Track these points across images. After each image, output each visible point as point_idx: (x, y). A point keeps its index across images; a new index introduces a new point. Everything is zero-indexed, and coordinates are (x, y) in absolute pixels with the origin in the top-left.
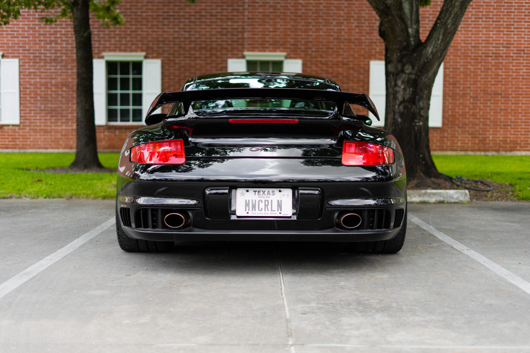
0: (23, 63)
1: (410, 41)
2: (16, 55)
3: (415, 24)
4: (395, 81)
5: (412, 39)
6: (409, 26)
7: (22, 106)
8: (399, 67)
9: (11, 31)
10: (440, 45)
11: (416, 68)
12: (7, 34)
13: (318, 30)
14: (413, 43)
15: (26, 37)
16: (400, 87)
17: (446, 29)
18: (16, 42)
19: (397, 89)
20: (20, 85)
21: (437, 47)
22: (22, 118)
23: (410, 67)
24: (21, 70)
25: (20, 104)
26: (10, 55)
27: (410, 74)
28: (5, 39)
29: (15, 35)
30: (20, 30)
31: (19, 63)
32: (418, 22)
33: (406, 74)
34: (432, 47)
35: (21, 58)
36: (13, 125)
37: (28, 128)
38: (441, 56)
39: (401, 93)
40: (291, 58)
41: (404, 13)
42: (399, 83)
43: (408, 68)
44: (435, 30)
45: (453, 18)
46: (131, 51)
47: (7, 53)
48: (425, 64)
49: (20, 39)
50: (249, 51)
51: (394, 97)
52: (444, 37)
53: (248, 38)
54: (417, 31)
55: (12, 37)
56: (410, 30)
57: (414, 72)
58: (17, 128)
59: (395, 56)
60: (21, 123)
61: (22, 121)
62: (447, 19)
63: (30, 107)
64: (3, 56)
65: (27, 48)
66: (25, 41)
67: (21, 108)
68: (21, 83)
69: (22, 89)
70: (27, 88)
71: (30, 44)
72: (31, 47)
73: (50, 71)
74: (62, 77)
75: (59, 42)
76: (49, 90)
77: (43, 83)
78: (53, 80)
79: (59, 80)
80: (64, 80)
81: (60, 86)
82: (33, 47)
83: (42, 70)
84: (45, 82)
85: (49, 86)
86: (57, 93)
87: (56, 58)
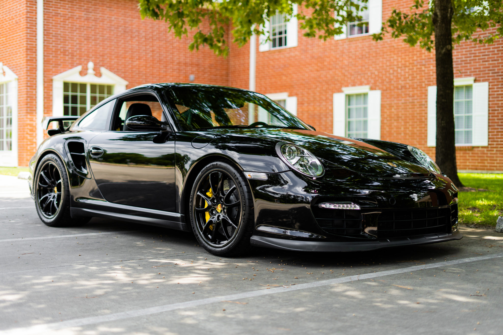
0: (492, 85)
2: (487, 78)
7: (490, 128)
9: (483, 56)
15: (495, 60)
18: (487, 66)
20: (489, 107)
22: (490, 140)
25: (489, 126)
26: (482, 79)
28: (477, 64)
29: (486, 59)
30: (490, 53)
31: (489, 86)
35: (491, 81)
36: (482, 147)
37: (495, 149)
49: (491, 62)
55: (483, 62)
58: (485, 149)
61: (490, 143)
63: (498, 129)
64: (475, 81)
65: (496, 71)
66: (495, 64)
67: (490, 130)
68: (491, 105)
69: (491, 112)
70: (495, 110)
71: (499, 66)
72: (500, 69)
82: (502, 69)
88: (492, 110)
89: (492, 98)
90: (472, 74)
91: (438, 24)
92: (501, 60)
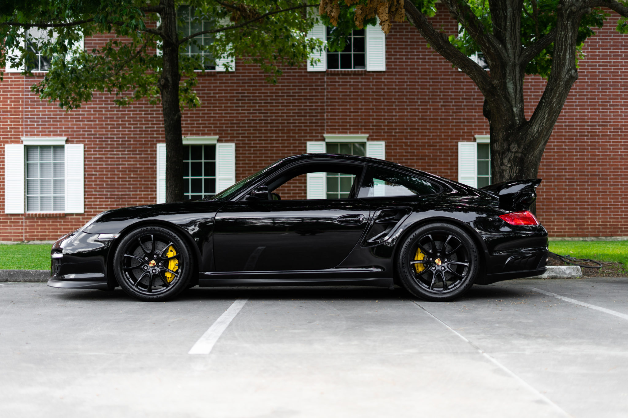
0: (88, 148)
1: (516, 120)
2: (81, 139)
3: (519, 103)
4: (502, 159)
5: (517, 118)
6: (514, 105)
7: (87, 193)
8: (505, 146)
9: (76, 115)
10: (546, 124)
11: (522, 146)
12: (71, 118)
13: (402, 110)
14: (518, 121)
15: (91, 121)
16: (506, 166)
17: (551, 108)
18: (81, 126)
19: (503, 167)
20: (85, 171)
21: (543, 126)
22: (87, 207)
23: (516, 145)
24: (86, 156)
25: (85, 192)
26: (75, 140)
27: (515, 152)
28: (70, 123)
29: (81, 119)
30: (86, 113)
31: (85, 148)
32: (522, 101)
33: (512, 152)
34: (537, 126)
35: (86, 142)
36: (77, 215)
38: (546, 135)
39: (508, 171)
40: (373, 140)
41: (508, 92)
42: (506, 161)
43: (514, 147)
44: (540, 109)
45: (558, 97)
46: (203, 134)
47: (71, 138)
48: (531, 142)
49: (86, 123)
50: (328, 133)
51: (500, 175)
52: (549, 115)
53: (327, 119)
54: (522, 110)
55: (76, 121)
56: (515, 109)
57: (520, 150)
58: (81, 217)
59: (501, 136)
60: (85, 212)
61: (86, 210)
62: (553, 98)
63: (96, 195)
64: (67, 141)
65: (93, 132)
66: (91, 125)
67: (86, 196)
68: (87, 169)
69: (86, 176)
70: (93, 175)
71: (96, 128)
72: (98, 131)
73: (117, 156)
74: (129, 163)
75: (127, 125)
76: (116, 177)
77: (109, 169)
78: (121, 166)
79: (127, 166)
80: (132, 166)
81: (127, 172)
82: (100, 131)
83: (109, 156)
84: (111, 168)
85: (116, 172)
86: (124, 179)
87: (124, 143)
88: (88, 175)
89: (88, 161)
90: (63, 133)
92: (99, 121)
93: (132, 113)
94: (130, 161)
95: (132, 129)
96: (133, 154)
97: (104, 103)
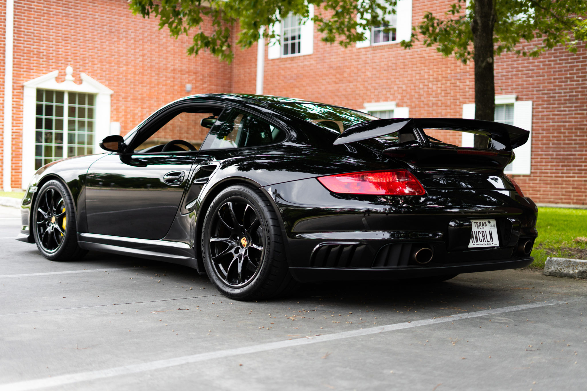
0: (536, 105)
2: (530, 96)
7: (533, 153)
9: (526, 70)
15: (540, 76)
18: (531, 82)
22: (533, 167)
24: (535, 113)
25: (532, 151)
26: (524, 97)
28: (520, 80)
29: (530, 75)
30: (535, 68)
31: (533, 105)
35: (535, 99)
36: (524, 176)
37: (538, 179)
47: (521, 95)
49: (535, 78)
55: (526, 77)
58: (527, 178)
60: (531, 173)
61: (533, 171)
63: (542, 155)
64: (517, 99)
65: (541, 88)
66: (540, 80)
67: (533, 156)
69: (534, 135)
70: (540, 133)
71: (544, 83)
72: (546, 87)
73: (564, 113)
74: (576, 120)
75: (575, 78)
76: (562, 135)
77: (556, 127)
78: (567, 124)
79: (573, 123)
80: (579, 123)
81: (574, 130)
82: (548, 87)
83: (556, 113)
84: (558, 126)
85: (562, 131)
86: (570, 138)
87: (571, 97)
88: (536, 134)
90: (514, 91)
91: (479, 33)
92: (548, 76)
93: (580, 64)
94: (577, 118)
95: (580, 82)
96: (580, 110)
97: (552, 56)
